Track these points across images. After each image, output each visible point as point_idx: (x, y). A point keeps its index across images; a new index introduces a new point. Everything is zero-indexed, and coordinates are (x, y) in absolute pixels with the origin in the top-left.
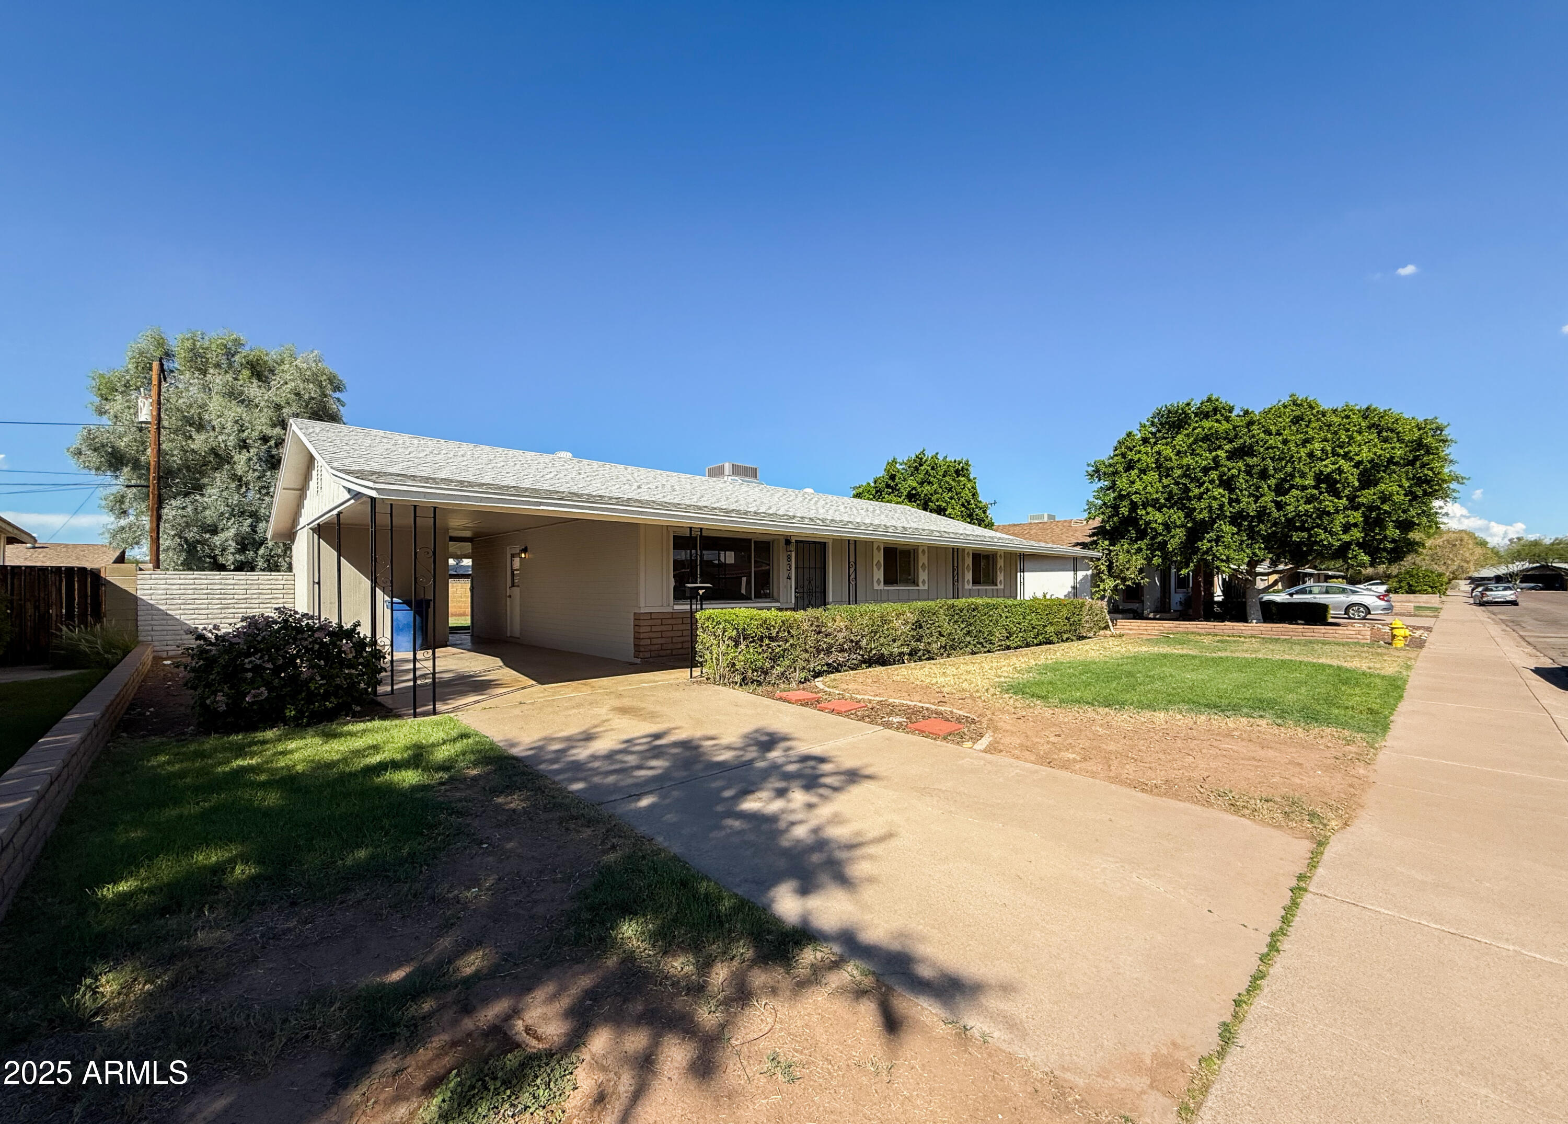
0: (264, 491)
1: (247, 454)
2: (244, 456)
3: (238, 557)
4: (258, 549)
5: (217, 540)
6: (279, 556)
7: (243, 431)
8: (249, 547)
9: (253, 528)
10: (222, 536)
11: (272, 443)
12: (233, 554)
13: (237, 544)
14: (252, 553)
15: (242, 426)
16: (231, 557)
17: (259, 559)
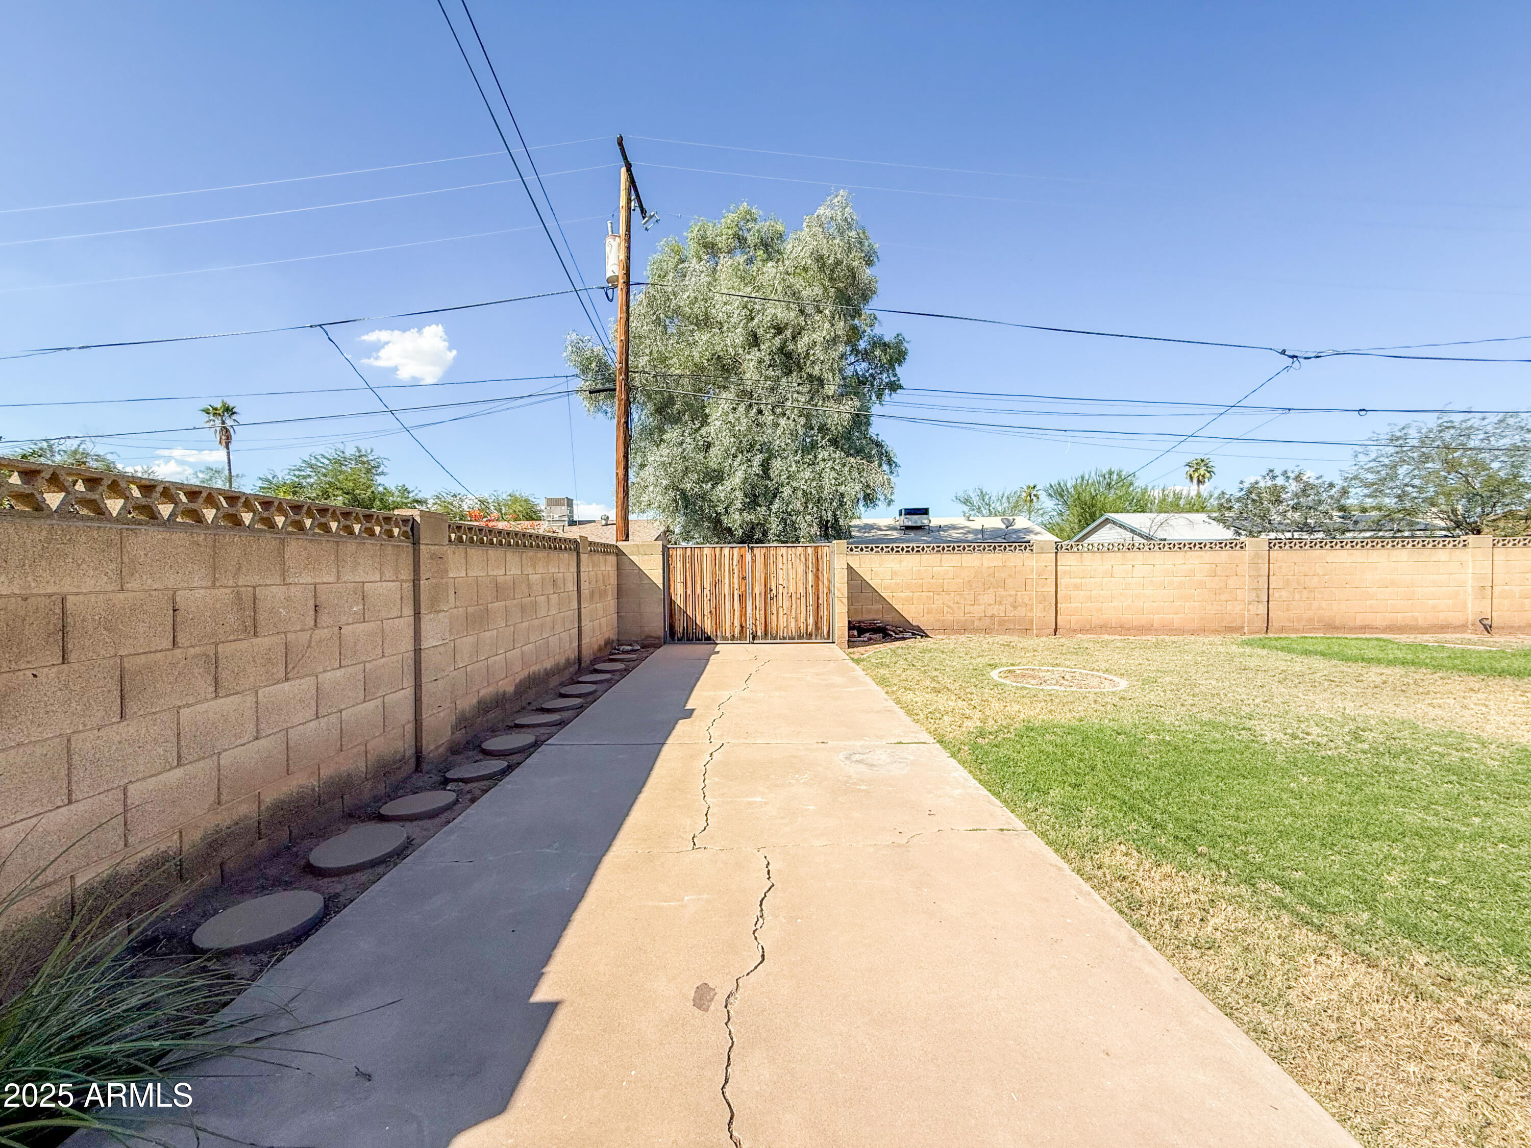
0: (779, 410)
1: (758, 354)
2: (755, 355)
3: (747, 517)
4: (771, 503)
5: (721, 491)
6: (798, 513)
7: (753, 319)
8: (761, 500)
9: (765, 466)
10: (728, 484)
11: (788, 333)
12: (741, 511)
13: (746, 496)
14: (764, 508)
15: (751, 311)
16: (737, 516)
17: (773, 518)
